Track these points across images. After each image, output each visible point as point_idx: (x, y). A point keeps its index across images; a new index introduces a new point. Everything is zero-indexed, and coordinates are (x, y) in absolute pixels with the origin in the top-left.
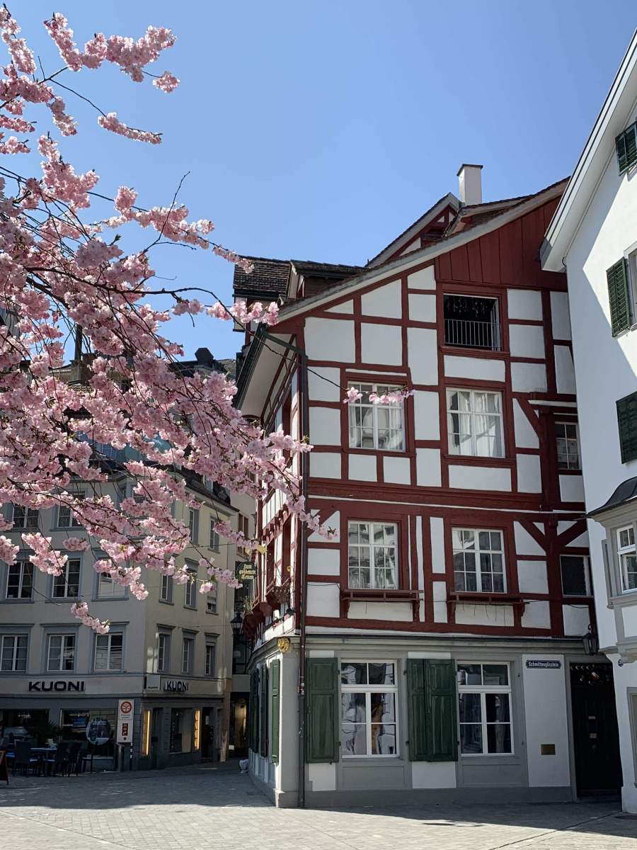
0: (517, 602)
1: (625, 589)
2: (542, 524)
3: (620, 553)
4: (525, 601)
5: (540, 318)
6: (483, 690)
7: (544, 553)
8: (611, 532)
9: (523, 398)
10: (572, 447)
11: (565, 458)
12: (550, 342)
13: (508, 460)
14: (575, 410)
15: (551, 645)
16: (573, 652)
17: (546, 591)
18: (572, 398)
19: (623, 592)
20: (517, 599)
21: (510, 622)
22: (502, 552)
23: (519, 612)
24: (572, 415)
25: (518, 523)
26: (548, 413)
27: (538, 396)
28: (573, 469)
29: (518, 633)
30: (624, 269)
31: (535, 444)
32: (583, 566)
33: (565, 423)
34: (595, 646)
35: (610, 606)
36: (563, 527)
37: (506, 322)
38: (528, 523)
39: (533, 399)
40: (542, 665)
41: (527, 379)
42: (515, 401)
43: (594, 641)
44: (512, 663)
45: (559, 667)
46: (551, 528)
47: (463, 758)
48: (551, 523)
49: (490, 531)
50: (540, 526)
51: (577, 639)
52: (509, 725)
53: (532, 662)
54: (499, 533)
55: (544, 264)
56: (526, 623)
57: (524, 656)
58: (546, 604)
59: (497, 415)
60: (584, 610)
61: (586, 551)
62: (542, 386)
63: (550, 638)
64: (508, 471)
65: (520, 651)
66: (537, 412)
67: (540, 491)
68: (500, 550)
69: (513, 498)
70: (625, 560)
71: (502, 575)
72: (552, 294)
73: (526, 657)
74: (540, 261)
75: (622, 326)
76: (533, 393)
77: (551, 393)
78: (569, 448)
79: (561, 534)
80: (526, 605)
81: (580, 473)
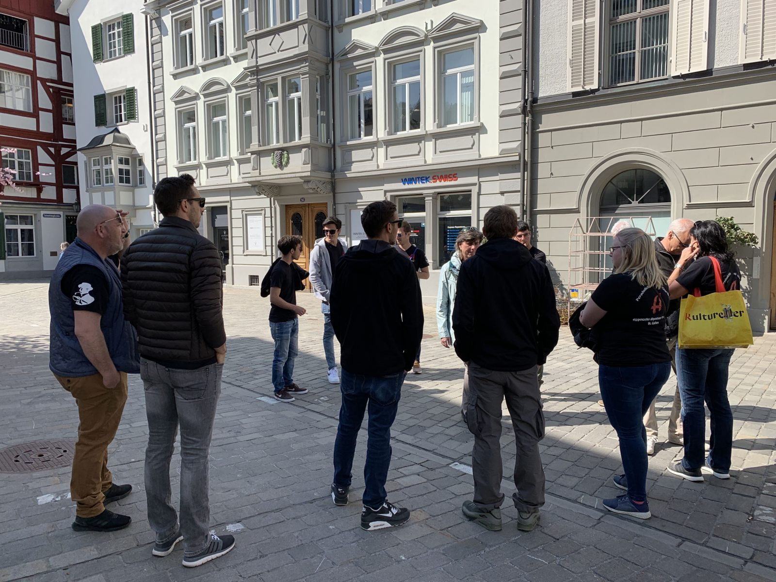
0: (39, 186)
1: (94, 185)
2: (53, 149)
3: (92, 169)
4: (43, 186)
5: (54, 37)
6: (19, 227)
7: (53, 163)
8: (89, 159)
9: (44, 81)
10: (70, 110)
11: (66, 115)
12: (59, 53)
13: (35, 114)
14: (72, 91)
15: (57, 207)
16: (68, 210)
17: (54, 182)
18: (71, 85)
19: (93, 186)
20: (38, 185)
21: (35, 196)
22: (30, 161)
23: (40, 191)
24: (71, 94)
25: (40, 147)
26: (57, 91)
27: (52, 81)
28: (70, 122)
29: (38, 201)
30: (100, 29)
31: (50, 107)
32: (74, 170)
33: (67, 97)
34: (79, 208)
35: (87, 191)
36: (64, 151)
37: (33, 36)
38: (45, 147)
39: (49, 82)
40: (51, 216)
41: (46, 71)
42: (38, 82)
43: (79, 206)
44: (35, 215)
45: (60, 217)
46: (58, 151)
47: (8, 258)
48: (58, 149)
49: (23, 150)
50: (52, 150)
51: (71, 205)
52: (33, 244)
53: (46, 214)
54: (29, 151)
55: (57, 8)
56: (43, 196)
57: (42, 212)
58: (54, 188)
59: (28, 88)
60: (74, 191)
61: (76, 163)
62: (55, 76)
63: (56, 204)
64: (35, 119)
65: (40, 209)
66: (51, 90)
67: (52, 132)
68: (29, 159)
69: (38, 134)
70: (95, 172)
71: (30, 172)
72: (61, 25)
73: (43, 212)
74: (54, 7)
75: (98, 59)
76: (49, 79)
77: (59, 81)
78: (68, 111)
79: (63, 155)
80: (44, 188)
81: (74, 124)
